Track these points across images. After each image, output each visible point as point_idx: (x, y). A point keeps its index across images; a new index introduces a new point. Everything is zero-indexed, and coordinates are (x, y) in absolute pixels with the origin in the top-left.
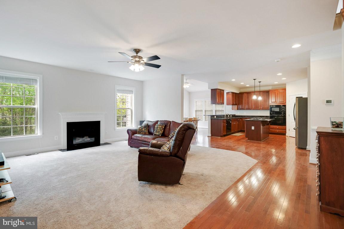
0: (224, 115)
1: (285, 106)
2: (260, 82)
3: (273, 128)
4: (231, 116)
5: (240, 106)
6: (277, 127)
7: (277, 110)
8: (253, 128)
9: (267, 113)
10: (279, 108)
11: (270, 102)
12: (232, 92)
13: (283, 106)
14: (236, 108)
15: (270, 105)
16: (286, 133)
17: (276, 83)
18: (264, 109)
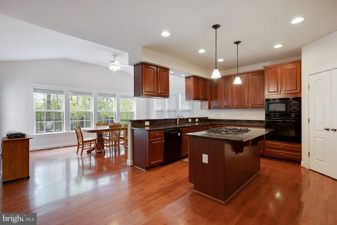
0: (176, 119)
1: (299, 99)
2: (237, 43)
3: (271, 146)
4: (197, 120)
5: (214, 103)
6: (282, 145)
7: (282, 108)
8: (205, 159)
9: (260, 115)
10: (285, 104)
11: (266, 93)
12: (193, 76)
13: (294, 99)
14: (207, 107)
15: (266, 97)
16: (301, 159)
17: (278, 46)
18: (255, 107)
